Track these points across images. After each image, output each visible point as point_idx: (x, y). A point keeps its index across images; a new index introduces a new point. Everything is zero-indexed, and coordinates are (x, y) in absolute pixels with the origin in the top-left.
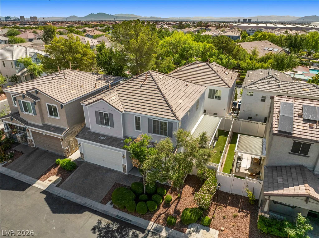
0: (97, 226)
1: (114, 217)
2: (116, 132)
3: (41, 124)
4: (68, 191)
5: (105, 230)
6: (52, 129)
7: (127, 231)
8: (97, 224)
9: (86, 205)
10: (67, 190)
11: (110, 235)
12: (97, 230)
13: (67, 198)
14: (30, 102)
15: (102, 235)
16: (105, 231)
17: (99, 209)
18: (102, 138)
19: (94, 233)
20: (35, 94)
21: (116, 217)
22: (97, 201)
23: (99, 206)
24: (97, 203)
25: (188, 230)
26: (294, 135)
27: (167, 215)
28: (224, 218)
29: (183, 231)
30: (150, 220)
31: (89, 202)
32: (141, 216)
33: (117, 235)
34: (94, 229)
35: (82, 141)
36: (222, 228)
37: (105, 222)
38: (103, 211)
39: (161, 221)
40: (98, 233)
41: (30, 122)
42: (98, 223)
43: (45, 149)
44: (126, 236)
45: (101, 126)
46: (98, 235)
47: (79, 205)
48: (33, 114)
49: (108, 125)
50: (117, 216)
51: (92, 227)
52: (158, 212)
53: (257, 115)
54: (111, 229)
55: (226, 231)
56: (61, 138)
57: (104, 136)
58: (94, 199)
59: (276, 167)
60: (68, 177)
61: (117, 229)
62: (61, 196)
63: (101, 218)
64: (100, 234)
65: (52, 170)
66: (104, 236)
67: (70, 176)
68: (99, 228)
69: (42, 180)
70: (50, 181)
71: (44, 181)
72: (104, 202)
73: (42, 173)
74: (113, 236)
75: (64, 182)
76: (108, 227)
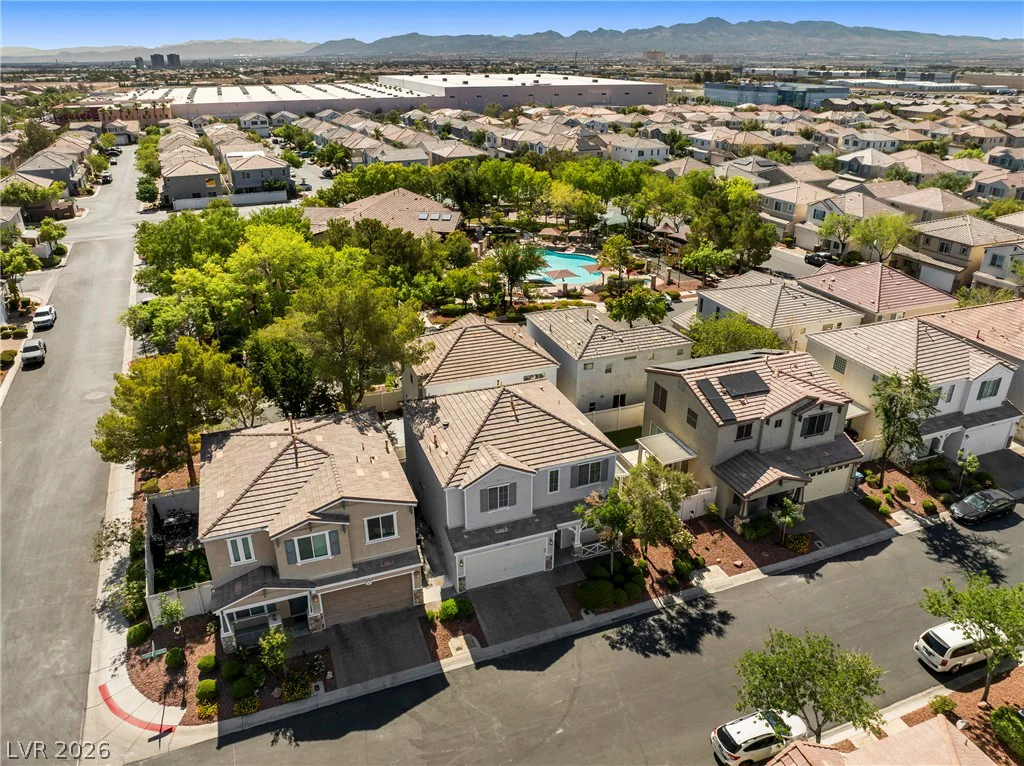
0: (612, 642)
1: (612, 622)
2: (522, 510)
3: (350, 569)
4: (511, 639)
5: (625, 639)
6: (388, 564)
7: (646, 623)
8: (608, 641)
9: (561, 637)
10: (506, 640)
11: (638, 639)
12: (618, 645)
13: (525, 647)
14: (326, 533)
15: (630, 645)
16: (628, 640)
17: (583, 628)
18: (501, 531)
19: (621, 649)
20: (340, 511)
21: (615, 621)
22: (567, 623)
23: (579, 625)
24: (570, 625)
25: (693, 582)
26: (738, 420)
27: (658, 582)
28: (707, 549)
29: (692, 586)
30: (651, 599)
31: (561, 631)
32: (638, 601)
33: (643, 633)
34: (613, 647)
35: (465, 555)
36: (718, 560)
37: (612, 633)
38: (590, 626)
39: (661, 592)
40: (624, 647)
41: (312, 577)
43: (358, 618)
45: (490, 512)
46: (627, 648)
47: (553, 642)
48: (329, 556)
49: (506, 505)
50: (613, 620)
51: (610, 647)
52: (648, 587)
53: (602, 397)
54: (629, 634)
55: (724, 560)
56: (413, 572)
57: (500, 526)
58: (562, 623)
59: (725, 463)
60: (479, 626)
61: (635, 629)
62: (512, 651)
63: (602, 633)
64: (627, 646)
65: (436, 634)
66: (634, 644)
67: (481, 623)
68: (617, 642)
69: (447, 656)
70: (459, 649)
71: (450, 655)
72: (577, 617)
73: (427, 649)
74: (641, 637)
75: (485, 634)
76: (623, 635)
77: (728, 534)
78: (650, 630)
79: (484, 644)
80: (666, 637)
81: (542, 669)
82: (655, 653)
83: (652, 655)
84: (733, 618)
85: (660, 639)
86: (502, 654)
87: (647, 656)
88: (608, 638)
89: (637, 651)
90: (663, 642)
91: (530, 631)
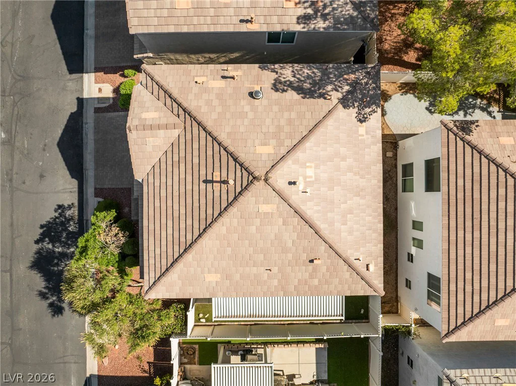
0: (64, 208)
1: (85, 218)
4: (95, 133)
5: (64, 220)
7: (73, 244)
8: (66, 206)
10: (95, 129)
11: (60, 229)
12: (60, 211)
15: (57, 220)
16: (62, 221)
17: (87, 192)
19: (56, 211)
21: (85, 221)
22: (96, 183)
23: (90, 191)
24: (93, 184)
33: (64, 236)
34: (60, 207)
37: (74, 212)
38: (87, 199)
40: (57, 215)
42: (69, 205)
44: (67, 246)
46: (55, 216)
47: (82, 165)
51: (61, 204)
54: (68, 226)
58: (96, 177)
60: (114, 111)
61: (70, 233)
62: (84, 129)
63: (76, 204)
64: (57, 218)
65: (117, 75)
66: (57, 224)
67: (117, 114)
68: (63, 212)
69: (96, 79)
70: (100, 90)
71: (96, 82)
72: (98, 193)
73: (107, 65)
74: (61, 232)
75: (105, 114)
76: (68, 220)
77: (145, 377)
78: (66, 243)
79: (97, 110)
80: (54, 252)
81: (59, 145)
82: (41, 234)
83: (41, 231)
84: (54, 315)
85: (54, 246)
86: (84, 121)
87: (42, 227)
88: (70, 207)
89: (49, 222)
90: (50, 246)
91: (97, 151)
